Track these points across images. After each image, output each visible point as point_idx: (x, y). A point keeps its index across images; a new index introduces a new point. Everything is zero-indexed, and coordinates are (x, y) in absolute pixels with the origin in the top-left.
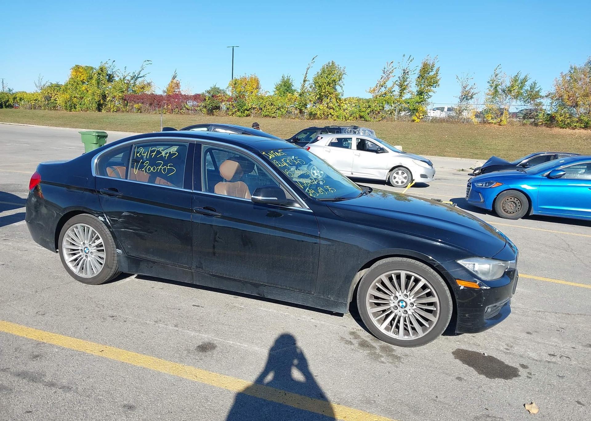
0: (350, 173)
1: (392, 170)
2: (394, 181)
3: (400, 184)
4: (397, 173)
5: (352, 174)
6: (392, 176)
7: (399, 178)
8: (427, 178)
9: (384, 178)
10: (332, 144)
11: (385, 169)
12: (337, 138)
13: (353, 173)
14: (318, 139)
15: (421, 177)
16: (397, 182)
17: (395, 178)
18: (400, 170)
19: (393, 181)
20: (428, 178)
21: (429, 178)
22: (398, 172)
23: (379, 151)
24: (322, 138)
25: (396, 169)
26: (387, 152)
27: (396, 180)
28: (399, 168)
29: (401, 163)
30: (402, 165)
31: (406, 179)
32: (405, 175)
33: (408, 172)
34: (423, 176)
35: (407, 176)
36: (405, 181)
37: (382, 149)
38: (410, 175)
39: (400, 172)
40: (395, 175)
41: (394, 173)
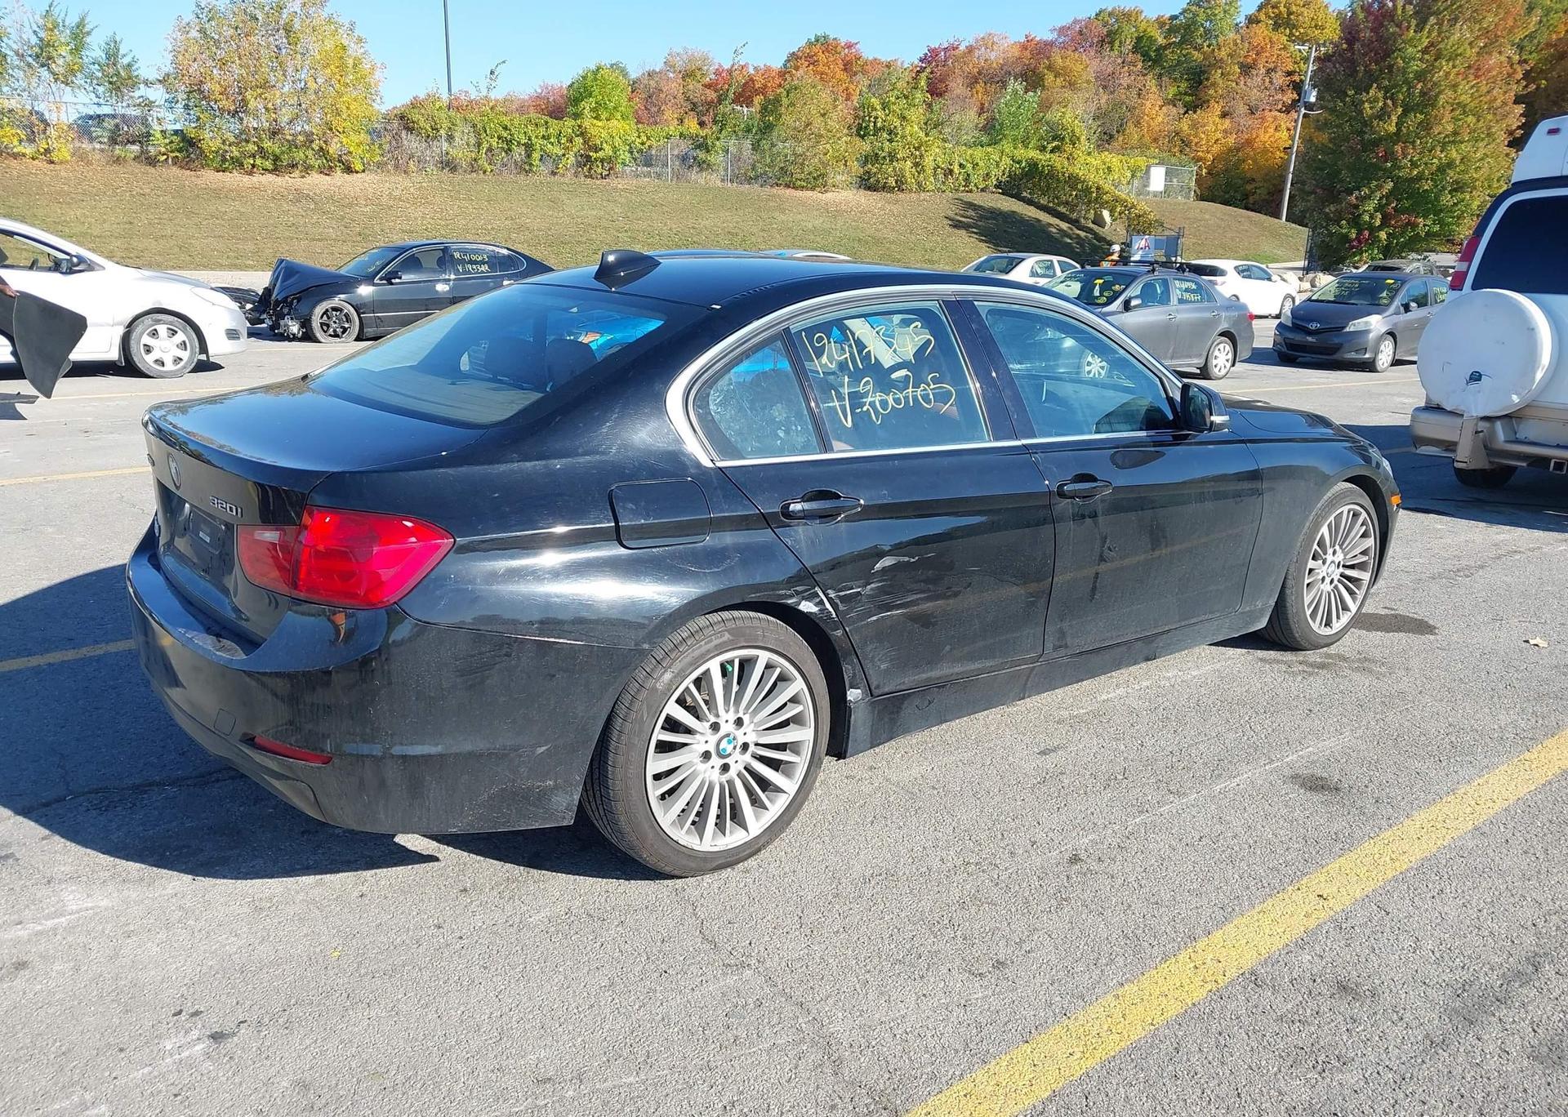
1: (131, 325)
2: (150, 359)
3: (169, 366)
4: (154, 334)
6: (139, 343)
7: (165, 348)
8: (238, 338)
9: (113, 354)
11: (109, 325)
15: (229, 338)
16: (156, 361)
17: (148, 349)
18: (158, 322)
19: (147, 361)
21: (242, 337)
22: (155, 330)
23: (77, 265)
25: (148, 320)
26: (101, 268)
27: (154, 355)
28: (154, 316)
29: (160, 304)
30: (163, 307)
31: (186, 349)
32: (180, 337)
33: (188, 328)
34: (232, 334)
35: (185, 338)
36: (185, 355)
37: (81, 260)
38: (194, 336)
39: (162, 329)
40: (146, 340)
41: (141, 334)
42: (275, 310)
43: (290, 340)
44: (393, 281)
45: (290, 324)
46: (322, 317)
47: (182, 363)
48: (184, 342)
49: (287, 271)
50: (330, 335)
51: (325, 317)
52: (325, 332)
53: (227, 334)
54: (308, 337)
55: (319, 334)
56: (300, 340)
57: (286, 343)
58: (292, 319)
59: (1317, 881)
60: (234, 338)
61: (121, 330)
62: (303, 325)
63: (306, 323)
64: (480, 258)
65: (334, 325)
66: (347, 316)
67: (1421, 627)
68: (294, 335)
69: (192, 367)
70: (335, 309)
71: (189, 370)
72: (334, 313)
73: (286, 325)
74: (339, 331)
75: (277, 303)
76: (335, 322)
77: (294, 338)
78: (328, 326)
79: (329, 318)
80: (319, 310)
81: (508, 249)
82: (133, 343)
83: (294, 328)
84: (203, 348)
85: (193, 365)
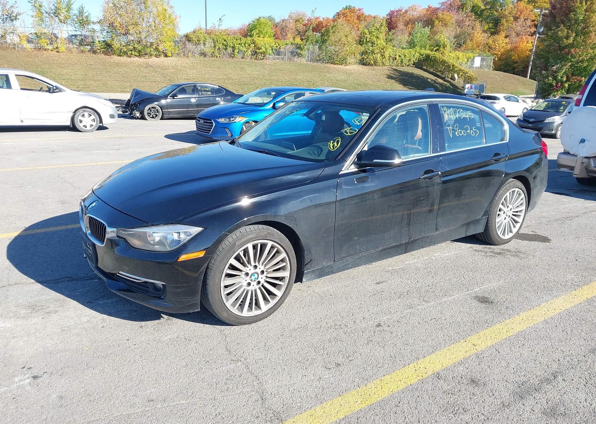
0: (20, 121)
1: (75, 112)
2: (81, 125)
3: (88, 128)
4: (83, 116)
5: (22, 121)
6: (78, 119)
7: (87, 121)
8: (114, 118)
9: (68, 123)
11: (67, 112)
16: (84, 126)
17: (81, 122)
18: (85, 111)
19: (80, 126)
22: (84, 114)
23: (56, 90)
25: (81, 111)
26: (64, 91)
27: (83, 124)
28: (83, 109)
30: (87, 106)
31: (95, 122)
32: (93, 117)
33: (96, 114)
34: (112, 116)
35: (94, 117)
36: (94, 124)
37: (57, 88)
38: (98, 117)
39: (86, 114)
40: (80, 118)
41: (79, 116)
42: (131, 108)
43: (136, 119)
44: (175, 97)
45: (136, 113)
46: (148, 111)
47: (93, 127)
48: (94, 119)
49: (136, 93)
50: (151, 117)
51: (149, 111)
52: (149, 116)
53: (110, 116)
54: (143, 118)
55: (147, 117)
56: (140, 119)
57: (135, 120)
58: (137, 111)
59: (474, 339)
60: (112, 118)
61: (72, 114)
62: (141, 113)
63: (142, 113)
64: (208, 89)
65: (152, 114)
66: (157, 110)
67: (545, 239)
68: (138, 117)
70: (153, 108)
71: (96, 129)
72: (153, 109)
73: (135, 113)
74: (154, 116)
75: (132, 105)
76: (153, 113)
77: (138, 118)
78: (150, 114)
79: (150, 111)
80: (147, 108)
81: (218, 86)
82: (75, 119)
83: (138, 114)
84: (101, 121)
85: (97, 127)
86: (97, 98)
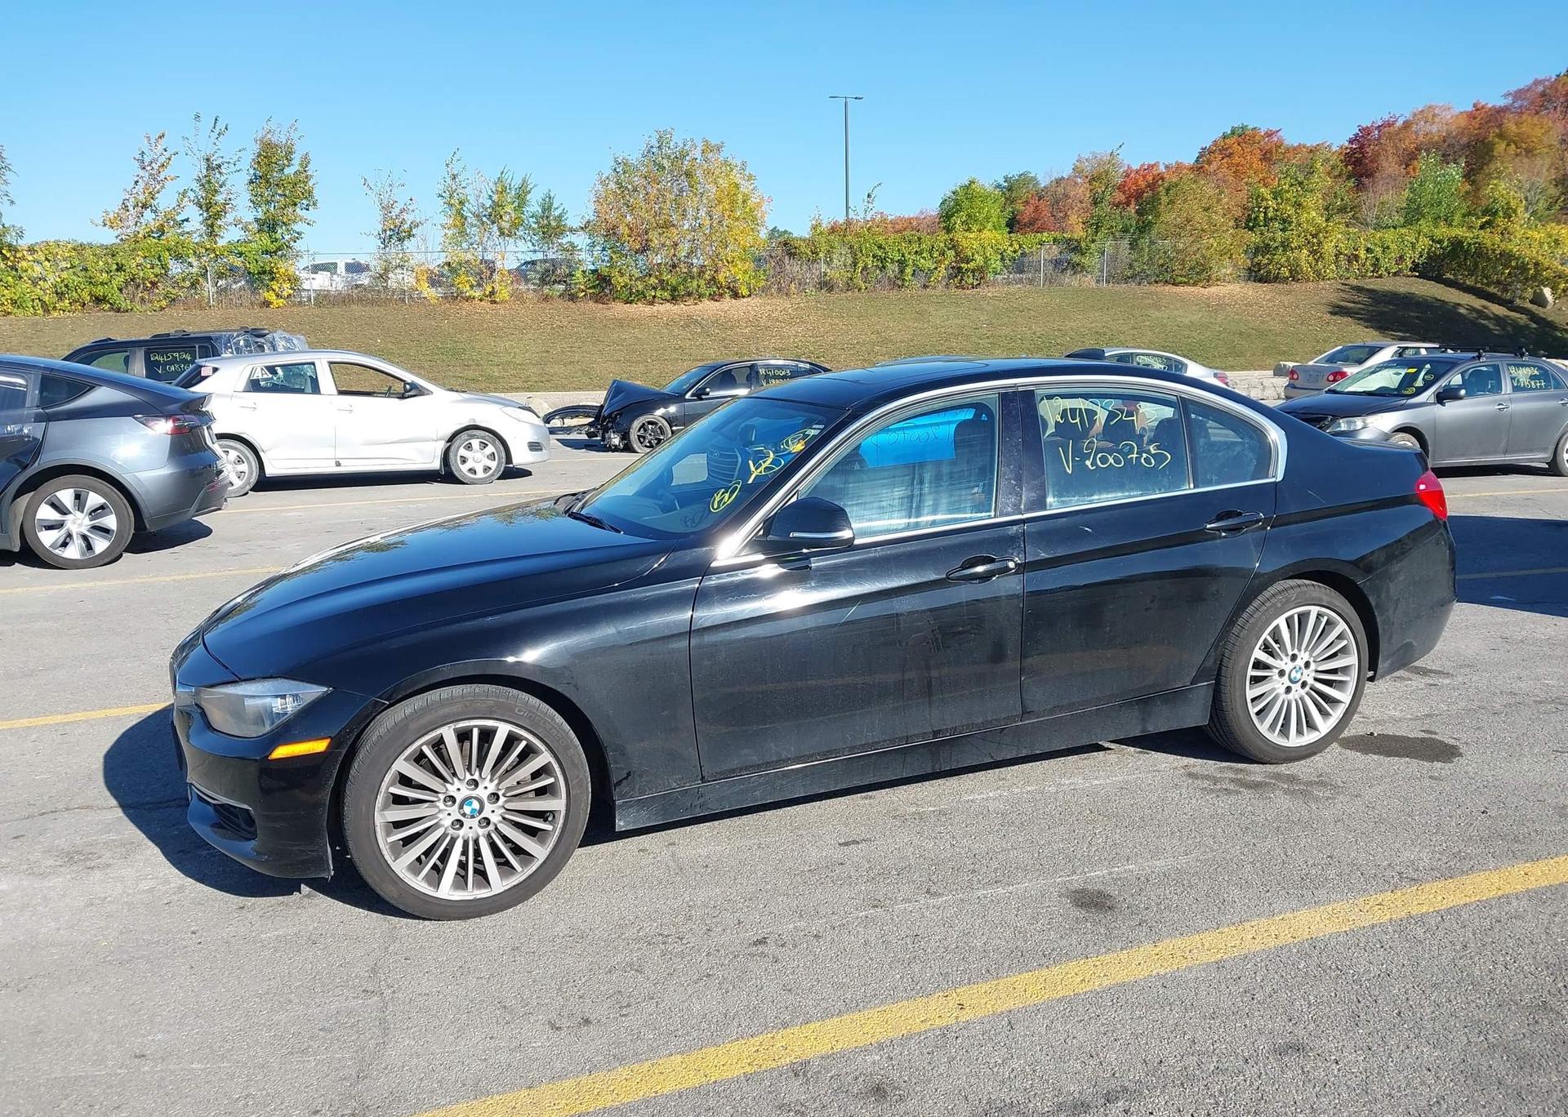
0: (333, 463)
1: (451, 439)
2: (464, 468)
3: (480, 474)
4: (469, 447)
5: (338, 464)
6: (456, 455)
7: (477, 459)
8: (541, 450)
9: (436, 464)
10: (255, 386)
11: (433, 440)
12: (266, 367)
13: (341, 461)
14: (203, 374)
15: (531, 450)
16: (470, 470)
17: (464, 460)
18: (472, 437)
19: (462, 470)
20: (544, 451)
21: (546, 449)
22: (470, 443)
23: (410, 391)
24: (215, 370)
25: (464, 436)
26: (430, 393)
27: (469, 465)
28: (470, 432)
29: (474, 421)
30: (477, 424)
31: (494, 460)
32: (490, 449)
33: (497, 441)
34: (534, 447)
35: (494, 451)
36: (493, 465)
37: (414, 386)
38: (502, 448)
39: (475, 443)
40: (462, 452)
41: (459, 447)
42: (602, 425)
43: (613, 451)
44: (703, 397)
45: (612, 436)
46: (639, 430)
47: (491, 472)
48: (493, 453)
49: (617, 390)
50: (646, 446)
51: (642, 431)
52: (641, 443)
53: (529, 446)
54: (628, 448)
55: (636, 445)
56: (622, 451)
57: (610, 453)
58: (614, 432)
60: (537, 450)
61: (441, 446)
62: (623, 439)
63: (625, 436)
64: (784, 373)
65: (649, 437)
66: (660, 428)
68: (616, 446)
69: (499, 475)
70: (650, 423)
71: (497, 477)
72: (650, 426)
73: (610, 438)
74: (654, 442)
75: (605, 418)
76: (650, 435)
77: (616, 449)
78: (644, 438)
79: (645, 430)
80: (637, 424)
81: (810, 363)
82: (451, 455)
83: (616, 440)
84: (509, 459)
85: (500, 473)
86: (501, 406)
